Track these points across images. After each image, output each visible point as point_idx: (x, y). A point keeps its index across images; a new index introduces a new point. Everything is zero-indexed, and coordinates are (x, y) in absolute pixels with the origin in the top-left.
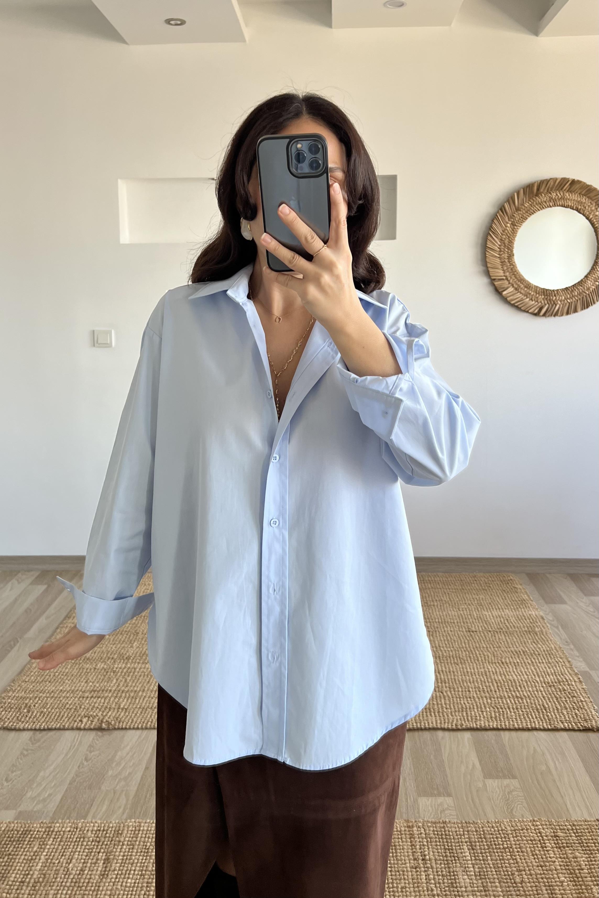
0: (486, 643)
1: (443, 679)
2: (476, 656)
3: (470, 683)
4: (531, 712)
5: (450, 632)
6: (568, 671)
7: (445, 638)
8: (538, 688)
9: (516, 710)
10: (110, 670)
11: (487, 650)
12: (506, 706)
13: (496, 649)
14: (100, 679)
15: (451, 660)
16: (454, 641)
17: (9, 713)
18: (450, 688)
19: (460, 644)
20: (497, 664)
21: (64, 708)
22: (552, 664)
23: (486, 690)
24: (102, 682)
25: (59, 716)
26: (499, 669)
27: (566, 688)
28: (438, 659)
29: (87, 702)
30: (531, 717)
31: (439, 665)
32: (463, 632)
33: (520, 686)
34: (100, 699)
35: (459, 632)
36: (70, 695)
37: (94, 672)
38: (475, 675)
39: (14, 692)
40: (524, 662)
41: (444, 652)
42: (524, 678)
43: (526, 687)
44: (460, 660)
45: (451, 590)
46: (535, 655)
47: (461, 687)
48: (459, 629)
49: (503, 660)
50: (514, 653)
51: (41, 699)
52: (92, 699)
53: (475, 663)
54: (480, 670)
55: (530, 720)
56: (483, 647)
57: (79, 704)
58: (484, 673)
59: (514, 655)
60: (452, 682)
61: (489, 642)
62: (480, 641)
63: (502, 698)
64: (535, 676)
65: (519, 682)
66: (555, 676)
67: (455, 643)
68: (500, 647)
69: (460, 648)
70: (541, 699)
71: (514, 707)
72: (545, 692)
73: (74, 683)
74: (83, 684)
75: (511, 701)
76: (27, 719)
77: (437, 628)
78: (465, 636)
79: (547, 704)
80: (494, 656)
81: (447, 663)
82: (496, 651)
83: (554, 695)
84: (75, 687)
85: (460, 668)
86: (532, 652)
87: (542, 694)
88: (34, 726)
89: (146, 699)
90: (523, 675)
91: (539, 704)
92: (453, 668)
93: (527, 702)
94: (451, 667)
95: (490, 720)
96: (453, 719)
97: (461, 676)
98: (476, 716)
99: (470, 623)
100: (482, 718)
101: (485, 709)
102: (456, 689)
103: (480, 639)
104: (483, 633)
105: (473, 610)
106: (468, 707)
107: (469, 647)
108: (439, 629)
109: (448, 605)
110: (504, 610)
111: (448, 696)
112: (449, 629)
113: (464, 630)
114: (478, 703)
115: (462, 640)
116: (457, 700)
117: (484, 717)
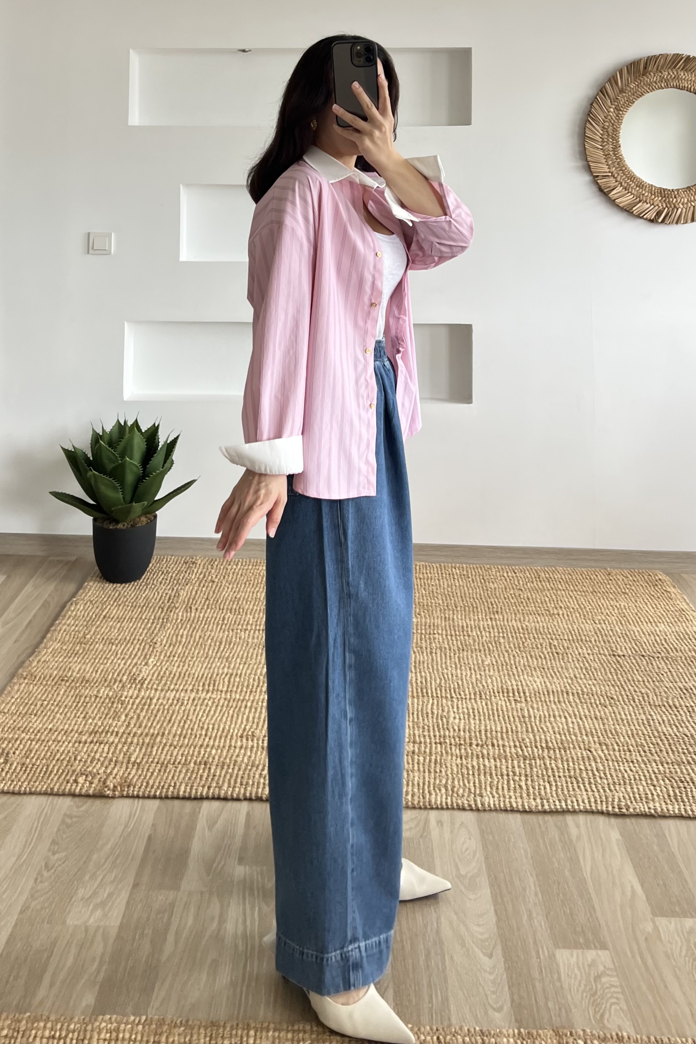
0: (640, 672)
1: (588, 730)
2: (631, 693)
3: (628, 737)
5: (587, 656)
7: (582, 665)
10: (116, 700)
11: (645, 684)
13: (657, 683)
14: (103, 712)
15: (595, 699)
16: (596, 669)
18: (600, 744)
19: (604, 674)
20: (663, 708)
21: (53, 759)
23: (653, 749)
24: (105, 718)
25: (46, 772)
26: (667, 717)
28: (576, 695)
29: (85, 749)
31: (580, 707)
32: (605, 656)
34: (102, 746)
35: (599, 656)
36: (62, 738)
37: (94, 702)
38: (634, 725)
41: (583, 686)
44: (609, 700)
47: (617, 743)
48: (599, 651)
49: (671, 703)
51: (23, 742)
52: (92, 745)
53: (631, 705)
54: (639, 717)
56: (639, 681)
57: (73, 753)
58: (645, 722)
59: (684, 694)
60: (602, 735)
61: (646, 673)
62: (633, 671)
63: (679, 765)
67: (597, 672)
68: (662, 681)
69: (605, 681)
73: (68, 719)
74: (80, 720)
76: (4, 774)
78: (609, 662)
80: (656, 695)
81: (591, 704)
82: (658, 688)
84: (70, 725)
85: (610, 713)
89: (166, 749)
92: (599, 711)
94: (597, 711)
95: (669, 802)
96: (613, 796)
97: (614, 725)
98: (647, 794)
99: (614, 643)
100: (655, 797)
101: (658, 781)
102: (610, 747)
103: (632, 668)
104: (635, 659)
105: (615, 622)
106: (632, 777)
107: (619, 681)
108: (571, 651)
109: (578, 615)
110: (659, 624)
111: (601, 758)
112: (585, 651)
113: (607, 653)
114: (646, 772)
115: (607, 669)
116: (614, 766)
117: (658, 795)
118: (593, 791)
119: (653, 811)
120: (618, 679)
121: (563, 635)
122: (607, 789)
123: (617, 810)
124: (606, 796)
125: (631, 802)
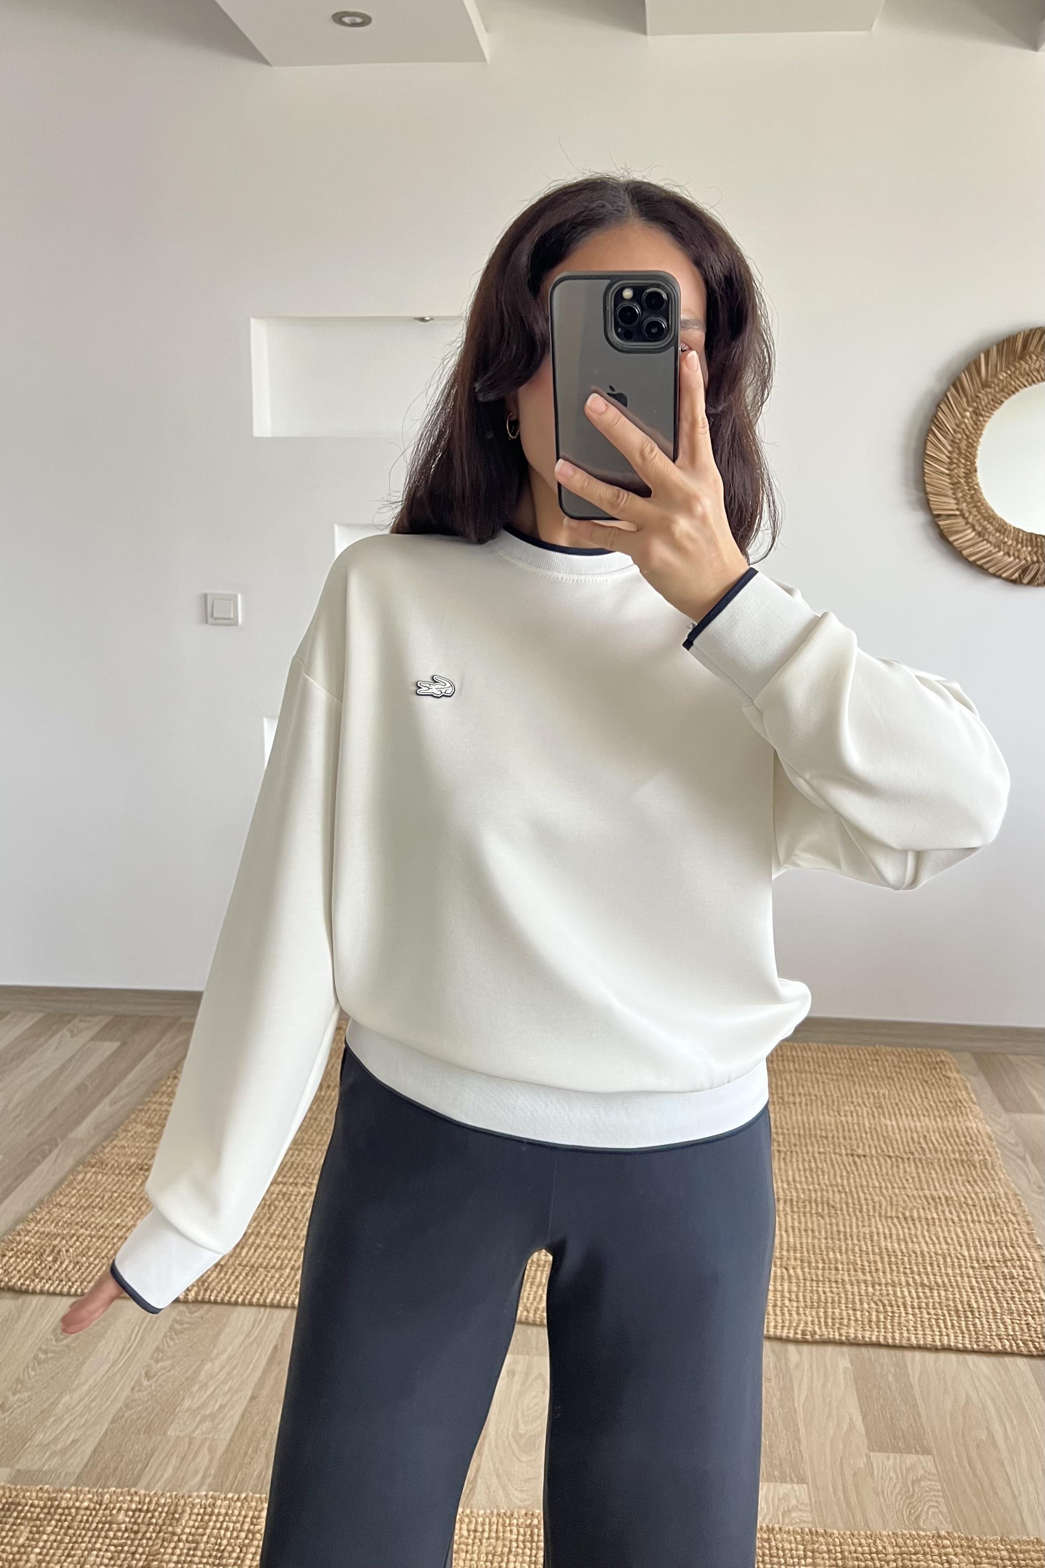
0: (880, 1177)
1: (792, 1244)
2: (859, 1201)
3: (841, 1252)
4: (944, 1315)
5: (817, 1155)
6: (1024, 1241)
8: (963, 1269)
9: (917, 1311)
11: (881, 1191)
12: (900, 1301)
13: (897, 1191)
15: (811, 1208)
16: (823, 1172)
17: (22, 1261)
18: (802, 1261)
19: (832, 1177)
20: (895, 1220)
22: (997, 1226)
23: (867, 1268)
26: (897, 1230)
27: (1015, 1274)
28: (788, 1204)
30: (942, 1325)
31: (789, 1217)
32: (841, 1155)
33: (931, 1264)
35: (833, 1156)
38: (852, 1240)
39: (38, 1222)
40: (946, 1219)
41: (800, 1191)
42: (941, 1249)
43: (942, 1266)
44: (829, 1209)
45: (830, 1076)
46: (967, 1205)
47: (823, 1260)
48: (834, 1149)
49: (908, 1214)
50: (930, 1200)
51: (81, 1239)
53: (856, 1215)
54: (862, 1230)
55: (940, 1332)
56: (874, 1187)
58: (868, 1236)
59: (929, 1204)
60: (808, 1251)
61: (886, 1177)
62: (870, 1174)
63: (894, 1286)
64: (961, 1246)
65: (931, 1257)
66: (998, 1249)
67: (824, 1175)
68: (905, 1188)
69: (831, 1185)
70: (967, 1292)
71: (916, 1305)
72: (976, 1278)
75: (910, 1292)
76: (51, 1273)
77: (795, 1145)
78: (843, 1162)
79: (977, 1302)
80: (892, 1205)
81: (805, 1213)
82: (896, 1195)
83: (992, 1285)
85: (825, 1224)
86: (963, 1199)
87: (970, 1282)
88: (60, 1287)
90: (940, 1243)
91: (961, 1302)
92: (812, 1223)
93: (939, 1296)
94: (809, 1221)
95: (867, 1328)
96: (800, 1320)
97: (826, 1239)
98: (842, 1319)
99: (856, 1139)
100: (852, 1323)
101: (861, 1304)
102: (814, 1264)
103: (869, 1171)
104: (878, 1160)
105: (865, 1115)
106: (830, 1300)
107: (849, 1185)
108: (798, 1149)
109: (819, 1104)
110: (922, 1118)
111: (797, 1278)
112: (816, 1149)
113: (844, 1152)
114: (850, 1293)
115: (838, 1171)
116: (812, 1286)
117: (856, 1320)
118: (776, 1315)
119: (844, 1338)
120: (849, 1183)
121: (793, 1128)
122: (794, 1313)
123: (799, 1336)
124: (790, 1320)
125: (820, 1328)
